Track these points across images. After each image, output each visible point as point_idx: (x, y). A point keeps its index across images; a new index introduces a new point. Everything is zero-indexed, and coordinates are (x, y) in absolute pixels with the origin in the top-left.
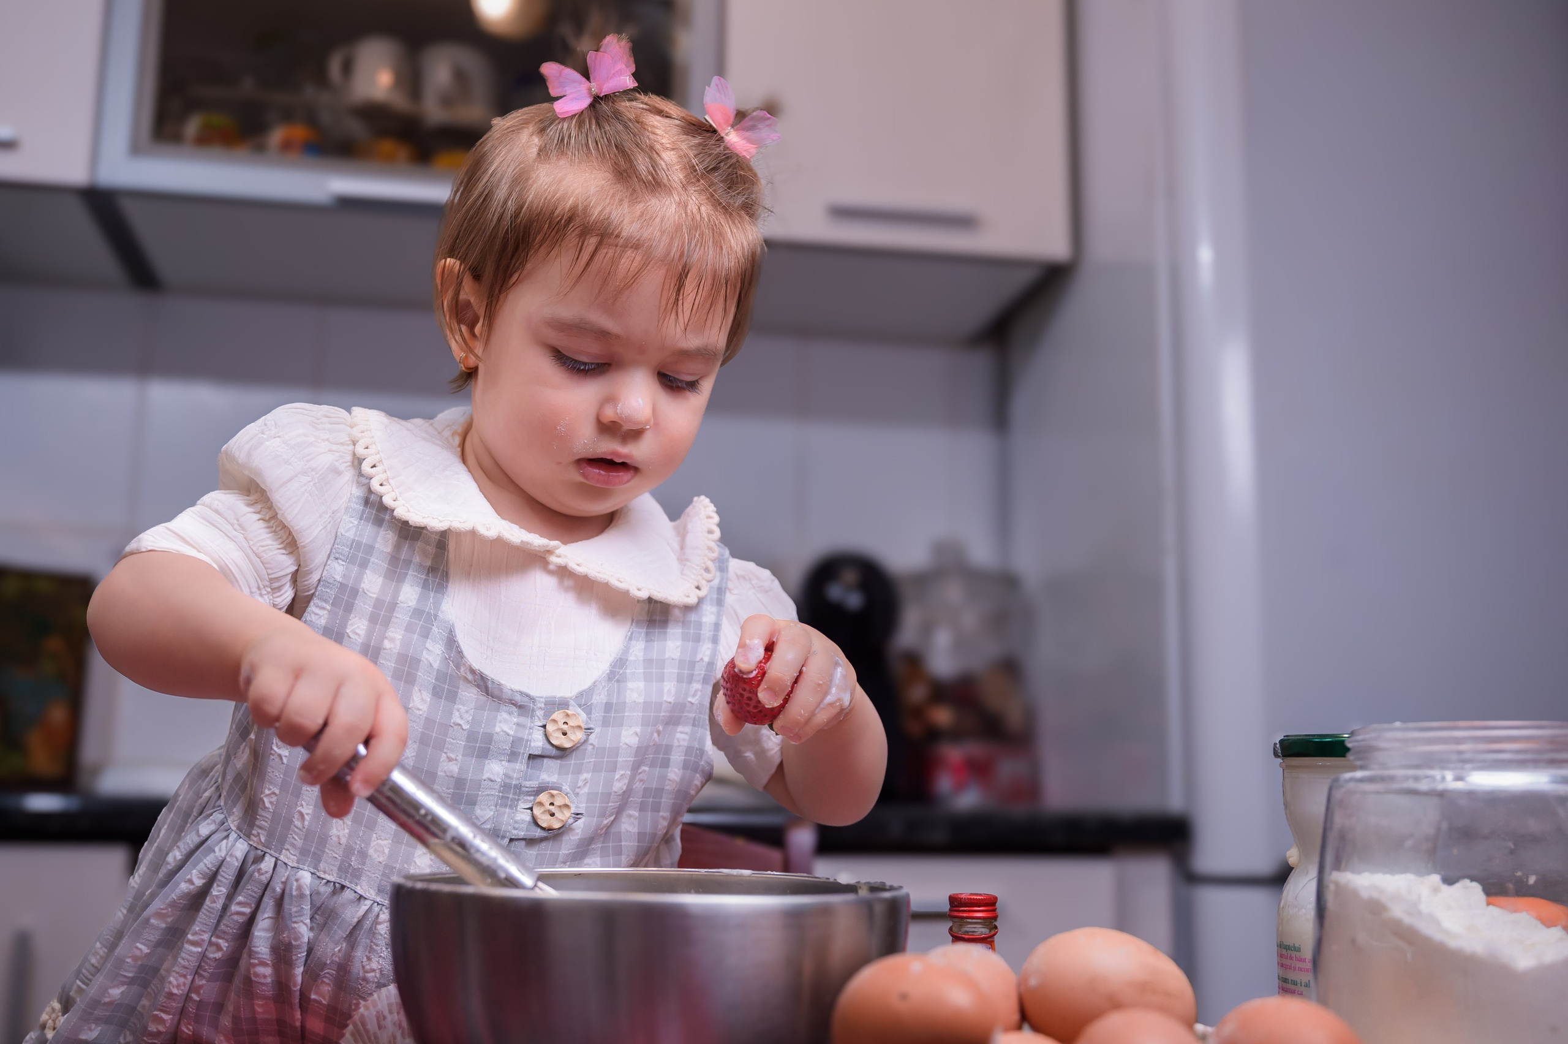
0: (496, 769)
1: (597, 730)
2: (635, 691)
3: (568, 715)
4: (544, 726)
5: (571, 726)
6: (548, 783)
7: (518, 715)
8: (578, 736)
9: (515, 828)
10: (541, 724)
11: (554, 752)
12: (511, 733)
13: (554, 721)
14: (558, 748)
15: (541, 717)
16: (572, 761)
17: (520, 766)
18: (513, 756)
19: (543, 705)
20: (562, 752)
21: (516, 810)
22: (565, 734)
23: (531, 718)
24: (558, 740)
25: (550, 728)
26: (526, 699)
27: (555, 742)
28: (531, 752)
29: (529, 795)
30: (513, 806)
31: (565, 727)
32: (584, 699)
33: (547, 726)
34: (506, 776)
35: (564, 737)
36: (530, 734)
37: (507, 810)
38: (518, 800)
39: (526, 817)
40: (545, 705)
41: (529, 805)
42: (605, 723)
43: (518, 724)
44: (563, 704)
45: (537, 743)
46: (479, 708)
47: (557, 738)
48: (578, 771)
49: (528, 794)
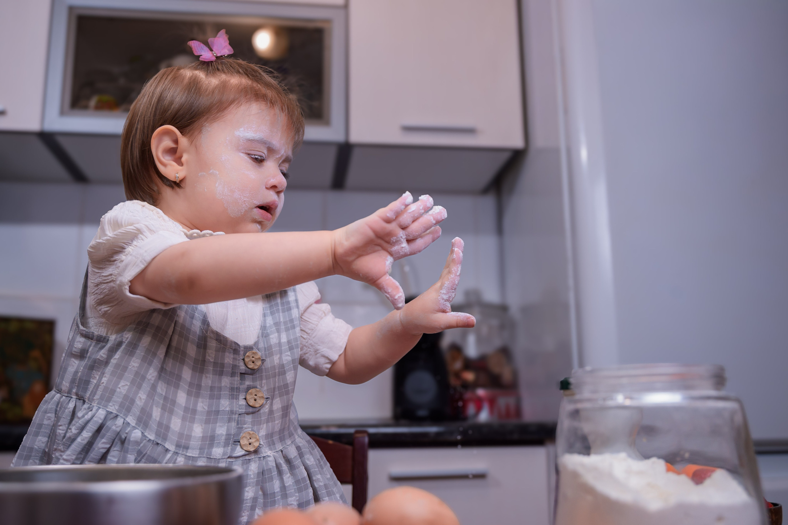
3: (254, 353)
4: (244, 360)
5: (256, 358)
7: (233, 354)
9: (240, 409)
10: (242, 358)
12: (231, 362)
13: (248, 356)
15: (242, 355)
19: (243, 349)
21: (239, 400)
22: (253, 362)
23: (239, 355)
24: (251, 366)
25: (246, 360)
26: (236, 346)
27: (250, 367)
28: (241, 372)
33: (245, 359)
35: (253, 364)
36: (239, 363)
37: (235, 400)
38: (239, 395)
40: (244, 348)
43: (234, 359)
45: (243, 368)
46: (217, 350)
47: (250, 364)
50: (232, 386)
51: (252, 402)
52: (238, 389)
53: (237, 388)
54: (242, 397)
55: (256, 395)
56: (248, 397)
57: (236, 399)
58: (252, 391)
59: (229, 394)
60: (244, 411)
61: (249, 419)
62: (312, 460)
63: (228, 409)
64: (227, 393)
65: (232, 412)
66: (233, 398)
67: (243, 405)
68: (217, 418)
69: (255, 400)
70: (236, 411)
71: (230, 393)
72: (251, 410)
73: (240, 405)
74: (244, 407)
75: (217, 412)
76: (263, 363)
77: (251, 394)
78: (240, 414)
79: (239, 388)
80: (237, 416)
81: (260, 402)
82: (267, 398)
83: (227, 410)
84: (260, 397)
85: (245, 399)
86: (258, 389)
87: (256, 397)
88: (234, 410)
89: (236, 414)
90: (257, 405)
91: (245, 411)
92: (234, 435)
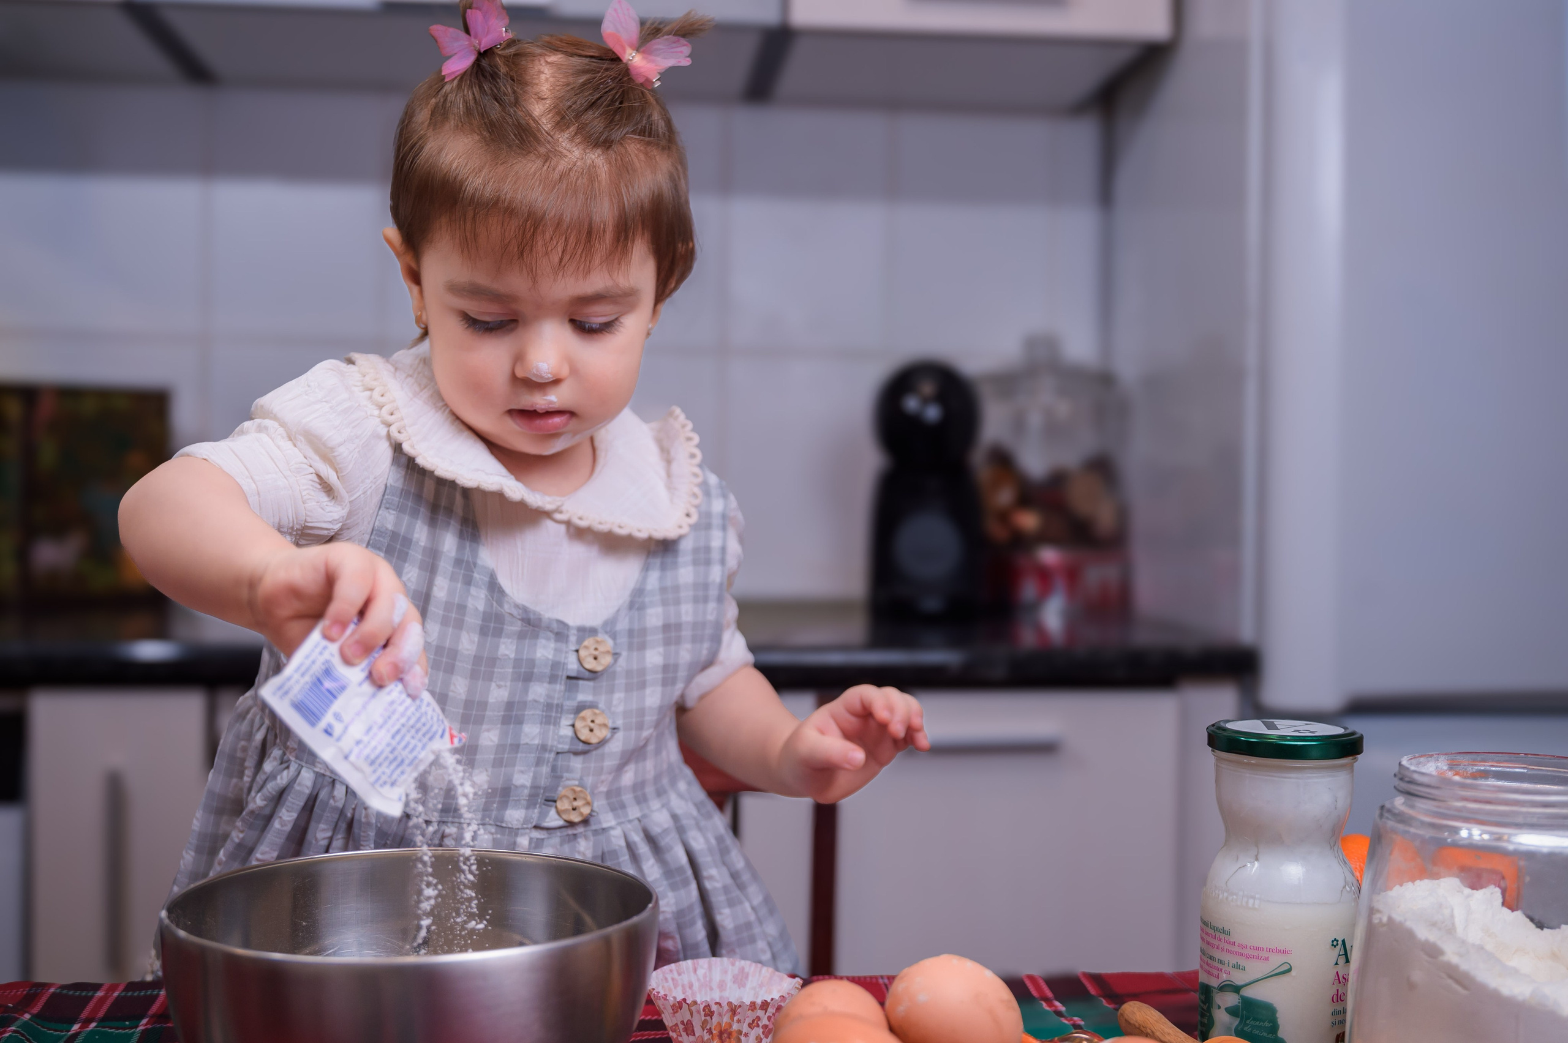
0: (538, 691)
1: (624, 654)
2: (654, 617)
6: (585, 702)
8: (606, 660)
9: (559, 743)
11: (587, 674)
14: (590, 671)
16: (604, 683)
17: (560, 687)
18: (553, 679)
20: (593, 675)
21: (559, 726)
29: (571, 713)
30: (556, 723)
31: (596, 653)
32: (609, 627)
34: (548, 696)
39: (567, 732)
41: (570, 722)
42: (630, 647)
44: (593, 631)
48: (611, 691)
49: (569, 712)
50: (550, 701)
51: (584, 734)
52: (560, 708)
53: (557, 705)
54: (566, 721)
55: (593, 721)
56: (578, 725)
57: (555, 724)
58: (587, 713)
59: (542, 715)
60: (566, 747)
61: (577, 763)
62: (701, 840)
63: (536, 742)
64: (537, 712)
65: (544, 748)
66: (548, 723)
67: (566, 737)
68: (516, 757)
69: (591, 730)
70: (552, 746)
71: (544, 714)
72: (581, 747)
73: (561, 737)
74: (568, 740)
75: (516, 747)
76: (616, 661)
77: (584, 719)
78: (558, 753)
79: (562, 705)
80: (553, 755)
81: (601, 734)
82: (614, 729)
83: (534, 745)
84: (600, 725)
85: (573, 726)
86: (597, 711)
87: (592, 725)
88: (547, 745)
89: (551, 751)
90: (594, 740)
91: (569, 749)
92: (545, 789)
